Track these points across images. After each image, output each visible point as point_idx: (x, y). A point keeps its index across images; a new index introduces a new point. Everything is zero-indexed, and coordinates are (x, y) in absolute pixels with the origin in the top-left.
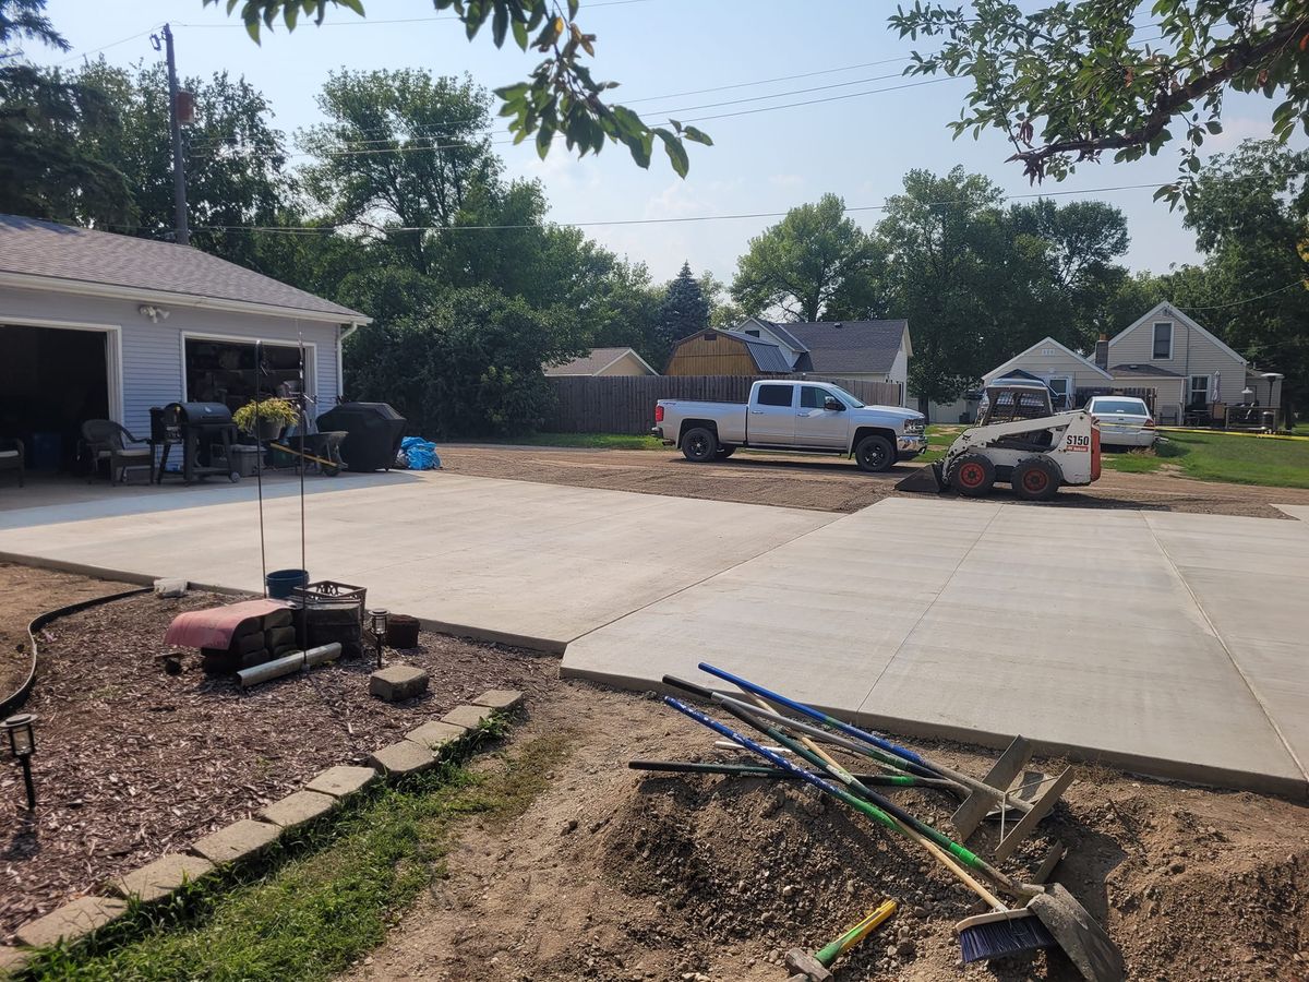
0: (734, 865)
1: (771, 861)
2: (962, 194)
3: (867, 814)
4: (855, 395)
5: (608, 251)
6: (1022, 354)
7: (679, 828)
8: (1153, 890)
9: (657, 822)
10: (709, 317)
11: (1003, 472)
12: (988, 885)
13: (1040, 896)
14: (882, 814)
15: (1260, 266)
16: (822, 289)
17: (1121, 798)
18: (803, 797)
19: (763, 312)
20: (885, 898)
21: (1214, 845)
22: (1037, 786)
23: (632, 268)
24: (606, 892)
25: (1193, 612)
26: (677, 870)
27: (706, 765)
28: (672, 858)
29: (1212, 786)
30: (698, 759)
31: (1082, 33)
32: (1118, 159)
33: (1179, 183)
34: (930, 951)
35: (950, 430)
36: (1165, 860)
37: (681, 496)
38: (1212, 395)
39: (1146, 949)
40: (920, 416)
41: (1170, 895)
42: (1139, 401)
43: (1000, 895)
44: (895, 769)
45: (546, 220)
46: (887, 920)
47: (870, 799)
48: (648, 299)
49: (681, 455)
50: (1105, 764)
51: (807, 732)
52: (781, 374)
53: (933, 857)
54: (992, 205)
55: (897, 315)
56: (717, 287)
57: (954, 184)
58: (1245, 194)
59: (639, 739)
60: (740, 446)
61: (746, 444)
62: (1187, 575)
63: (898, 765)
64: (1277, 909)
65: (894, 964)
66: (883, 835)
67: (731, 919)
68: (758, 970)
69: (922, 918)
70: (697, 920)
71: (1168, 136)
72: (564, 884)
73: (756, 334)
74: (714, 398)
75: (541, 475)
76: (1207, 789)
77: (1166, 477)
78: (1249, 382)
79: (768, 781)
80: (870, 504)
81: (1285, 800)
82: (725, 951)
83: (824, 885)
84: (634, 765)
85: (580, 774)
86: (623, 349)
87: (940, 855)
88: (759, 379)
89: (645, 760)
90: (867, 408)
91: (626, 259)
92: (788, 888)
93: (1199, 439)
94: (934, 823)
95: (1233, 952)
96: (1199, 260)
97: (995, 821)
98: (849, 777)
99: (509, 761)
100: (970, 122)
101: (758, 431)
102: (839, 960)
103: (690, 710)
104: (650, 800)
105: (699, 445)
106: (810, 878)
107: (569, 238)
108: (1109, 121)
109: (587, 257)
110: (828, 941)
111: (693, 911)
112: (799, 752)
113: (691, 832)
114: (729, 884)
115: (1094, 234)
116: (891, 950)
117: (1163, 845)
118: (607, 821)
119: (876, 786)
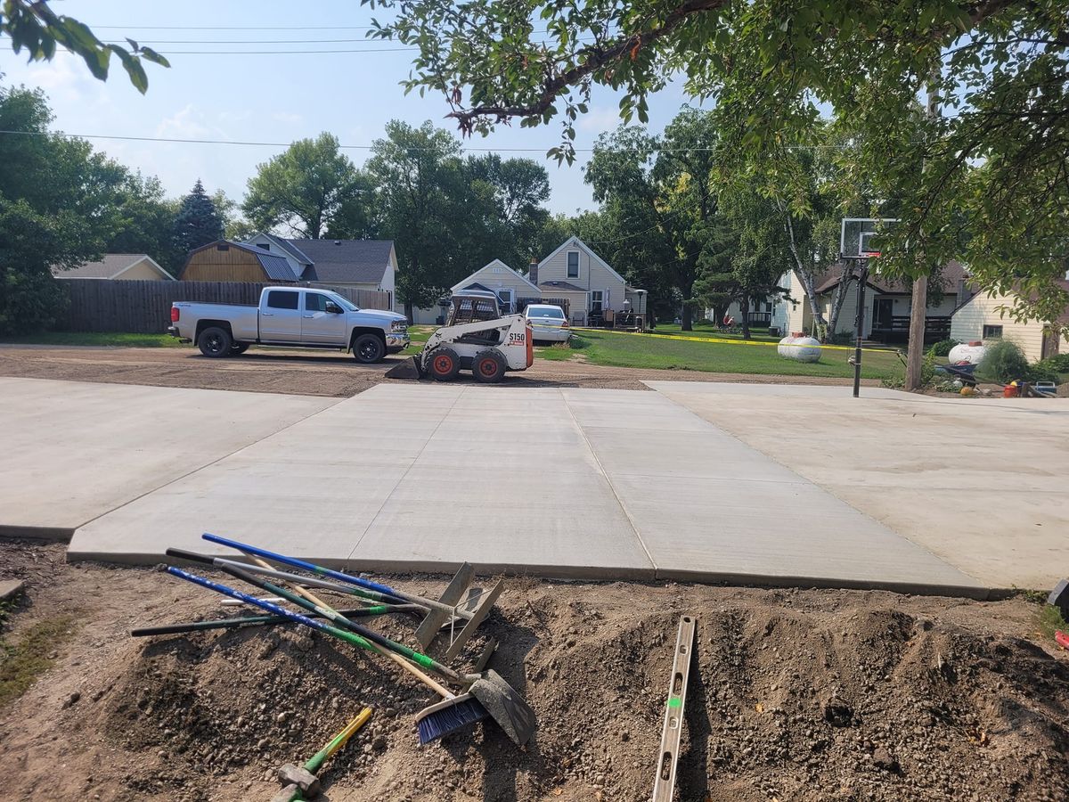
0: (234, 705)
1: (267, 695)
2: (432, 144)
3: (349, 641)
4: (352, 302)
5: (119, 163)
6: (479, 271)
7: (181, 683)
8: (555, 662)
9: (160, 681)
10: (223, 230)
11: (466, 362)
12: (442, 680)
13: (478, 682)
14: (361, 640)
15: (632, 214)
16: (323, 212)
17: (536, 598)
18: (296, 636)
19: (273, 229)
20: (363, 706)
21: (595, 622)
22: (478, 599)
23: (145, 181)
24: (108, 752)
25: (591, 458)
26: (180, 719)
27: (209, 622)
28: (175, 710)
29: (599, 581)
30: (201, 619)
31: (496, 25)
32: (523, 124)
33: (562, 147)
34: (398, 741)
35: (429, 329)
36: (563, 639)
37: (197, 388)
38: (605, 304)
39: (550, 706)
40: (404, 318)
41: (566, 664)
42: (559, 308)
43: (451, 687)
44: (373, 602)
45: (51, 129)
46: (365, 724)
47: (351, 629)
48: (162, 210)
49: (198, 351)
50: (530, 575)
51: (300, 582)
52: (288, 282)
53: (401, 667)
54: (455, 155)
55: (386, 237)
56: (230, 204)
57: (425, 135)
58: (622, 163)
59: (148, 609)
60: (253, 343)
61: (258, 342)
62: (588, 432)
63: (375, 598)
64: (632, 661)
65: (369, 758)
66: (363, 656)
67: (230, 751)
68: (254, 790)
69: (392, 716)
70: (198, 760)
71: (554, 111)
72: (64, 754)
73: (267, 247)
74: (229, 300)
75: (52, 373)
76: (596, 583)
77: (576, 364)
78: (628, 295)
79: (266, 628)
80: (364, 390)
81: (642, 584)
82: (224, 780)
83: (314, 706)
84: (136, 634)
85: (86, 648)
86: (137, 256)
87: (406, 664)
88: (269, 286)
89: (152, 627)
90: (361, 311)
91: (139, 172)
92: (282, 714)
93: (597, 336)
94: (402, 640)
95: (605, 697)
96: (595, 208)
97: (447, 630)
98: (333, 614)
99: (7, 648)
100: (417, 83)
101: (268, 331)
102: (325, 765)
103: (193, 577)
104: (153, 662)
105: (214, 343)
106: (301, 702)
107: (76, 150)
108: (516, 95)
109: (98, 168)
110: (316, 751)
111: (195, 752)
112: (292, 600)
113: (193, 684)
114: (229, 722)
115: (527, 183)
116: (368, 748)
117: (562, 628)
118: (110, 688)
119: (358, 616)
